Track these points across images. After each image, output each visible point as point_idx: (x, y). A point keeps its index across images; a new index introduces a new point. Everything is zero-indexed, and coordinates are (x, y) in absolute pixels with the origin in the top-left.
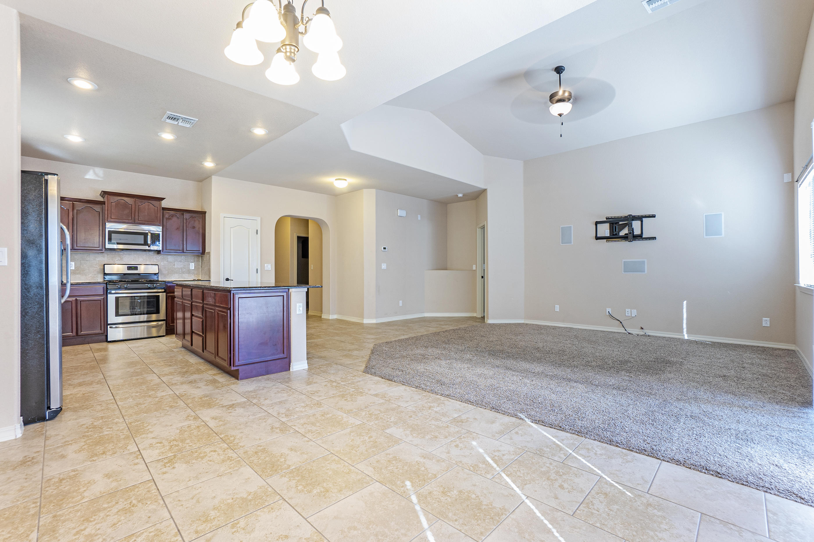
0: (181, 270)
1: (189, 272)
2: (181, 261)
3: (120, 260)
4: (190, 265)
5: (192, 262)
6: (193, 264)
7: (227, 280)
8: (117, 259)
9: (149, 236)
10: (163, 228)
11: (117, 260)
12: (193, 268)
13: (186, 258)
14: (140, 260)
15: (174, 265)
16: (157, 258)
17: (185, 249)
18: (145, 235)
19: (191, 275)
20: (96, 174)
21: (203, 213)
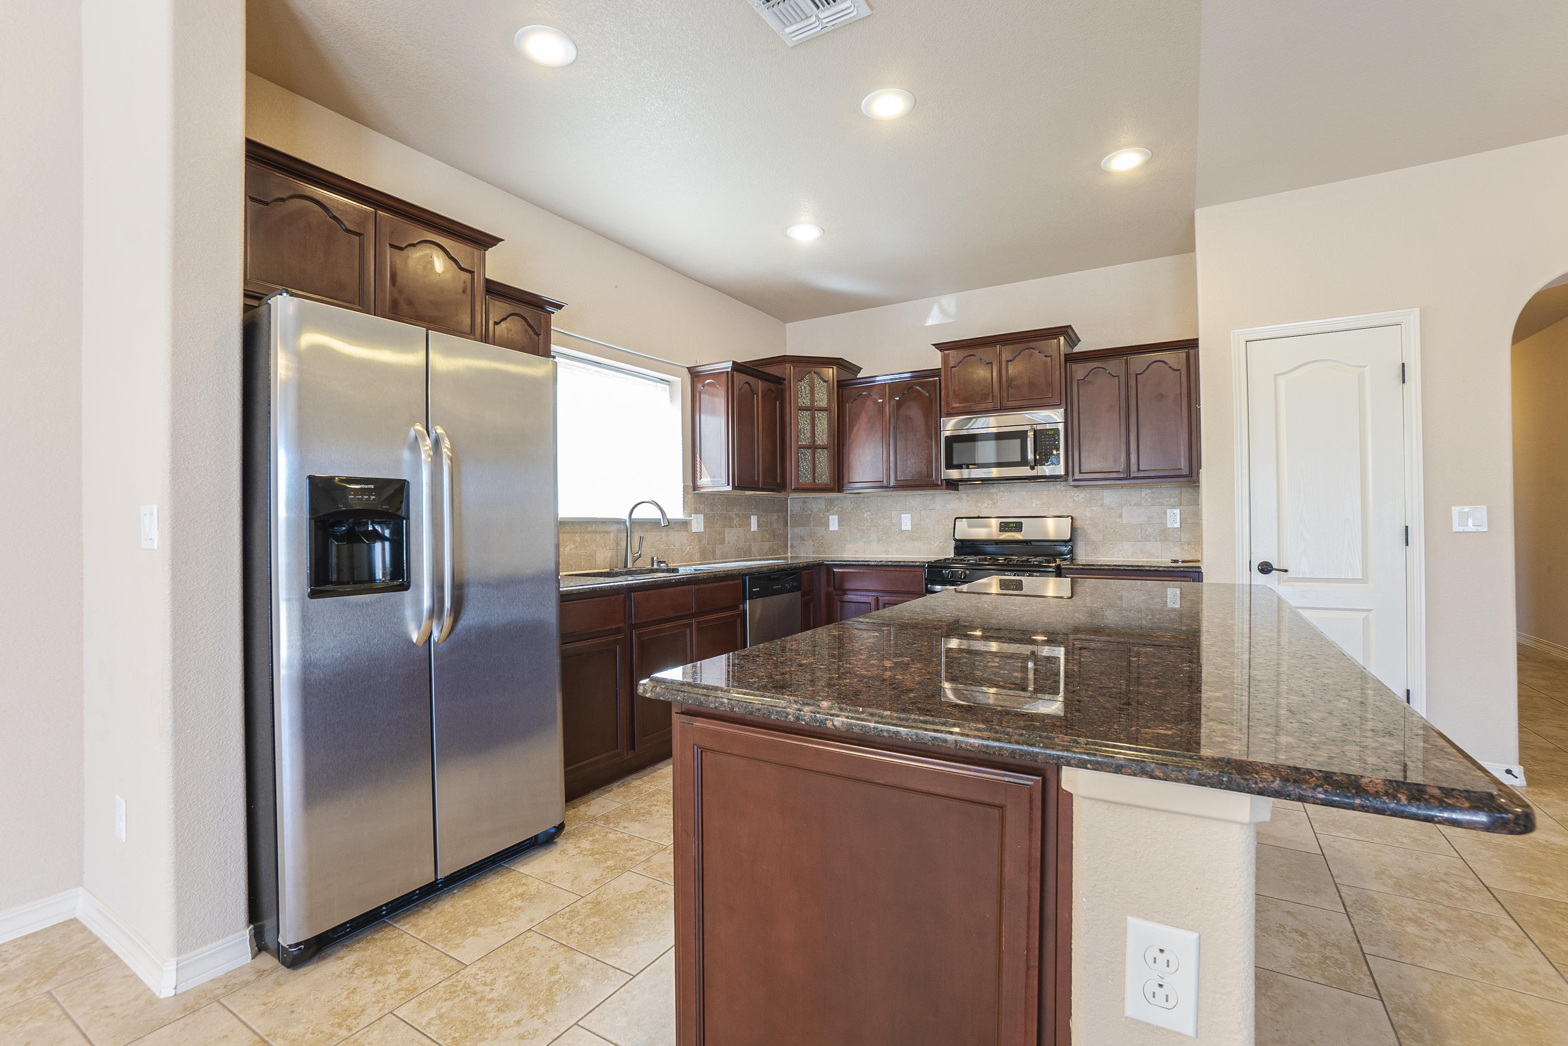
0: (1139, 531)
1: (1164, 535)
2: (1139, 505)
3: (991, 507)
4: (1165, 513)
5: (1173, 507)
6: (1177, 511)
7: (1266, 568)
8: (985, 505)
9: (1029, 439)
10: (1066, 411)
11: (986, 508)
12: (1178, 525)
13: (1153, 493)
14: (1034, 505)
15: (1121, 516)
16: (1075, 499)
17: (1134, 468)
18: (1022, 435)
19: (1171, 544)
20: (943, 312)
21: (1191, 345)
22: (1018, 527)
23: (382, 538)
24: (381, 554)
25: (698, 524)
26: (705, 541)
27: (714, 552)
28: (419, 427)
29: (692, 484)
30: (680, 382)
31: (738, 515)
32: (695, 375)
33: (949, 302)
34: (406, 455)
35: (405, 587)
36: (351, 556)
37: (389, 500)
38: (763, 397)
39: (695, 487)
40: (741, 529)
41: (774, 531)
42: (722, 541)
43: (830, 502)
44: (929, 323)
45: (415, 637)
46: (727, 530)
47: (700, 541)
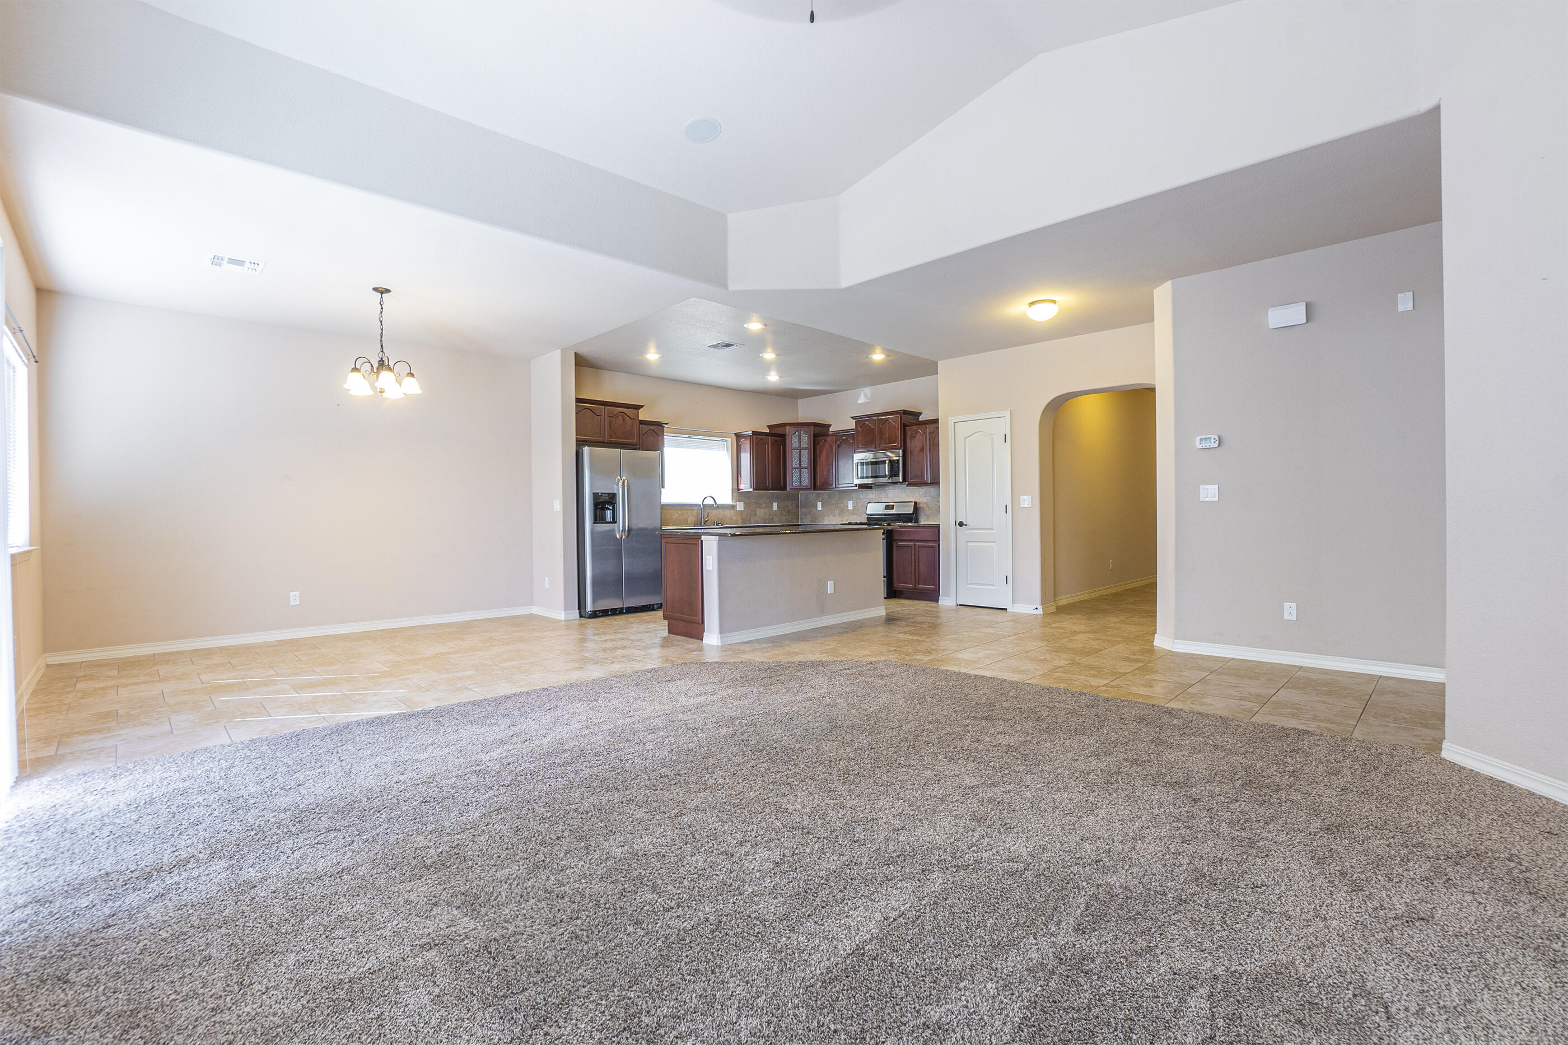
3: (885, 497)
4: (931, 498)
5: (933, 496)
6: (934, 498)
7: (961, 524)
8: (883, 496)
9: (887, 464)
10: (904, 451)
11: (883, 498)
14: (899, 496)
16: (920, 493)
17: (929, 478)
18: (884, 463)
19: (932, 515)
20: (865, 396)
21: (936, 421)
22: (892, 507)
23: (610, 509)
24: (609, 513)
25: (740, 506)
26: (744, 515)
27: (750, 520)
28: (619, 477)
29: (737, 490)
30: (731, 441)
31: (765, 502)
32: (738, 436)
33: (868, 390)
34: (615, 486)
35: (615, 522)
36: (602, 513)
37: (611, 498)
38: (772, 445)
39: (738, 490)
40: (767, 509)
41: (789, 510)
42: (755, 515)
43: (818, 496)
44: (859, 402)
45: (618, 536)
46: (758, 510)
47: (742, 515)
